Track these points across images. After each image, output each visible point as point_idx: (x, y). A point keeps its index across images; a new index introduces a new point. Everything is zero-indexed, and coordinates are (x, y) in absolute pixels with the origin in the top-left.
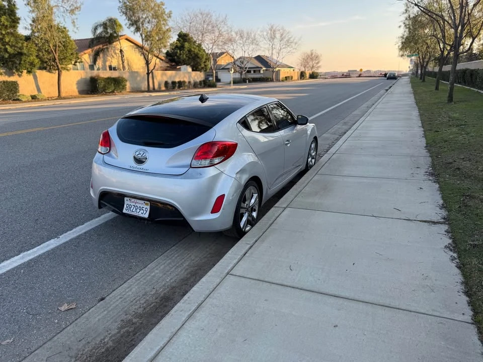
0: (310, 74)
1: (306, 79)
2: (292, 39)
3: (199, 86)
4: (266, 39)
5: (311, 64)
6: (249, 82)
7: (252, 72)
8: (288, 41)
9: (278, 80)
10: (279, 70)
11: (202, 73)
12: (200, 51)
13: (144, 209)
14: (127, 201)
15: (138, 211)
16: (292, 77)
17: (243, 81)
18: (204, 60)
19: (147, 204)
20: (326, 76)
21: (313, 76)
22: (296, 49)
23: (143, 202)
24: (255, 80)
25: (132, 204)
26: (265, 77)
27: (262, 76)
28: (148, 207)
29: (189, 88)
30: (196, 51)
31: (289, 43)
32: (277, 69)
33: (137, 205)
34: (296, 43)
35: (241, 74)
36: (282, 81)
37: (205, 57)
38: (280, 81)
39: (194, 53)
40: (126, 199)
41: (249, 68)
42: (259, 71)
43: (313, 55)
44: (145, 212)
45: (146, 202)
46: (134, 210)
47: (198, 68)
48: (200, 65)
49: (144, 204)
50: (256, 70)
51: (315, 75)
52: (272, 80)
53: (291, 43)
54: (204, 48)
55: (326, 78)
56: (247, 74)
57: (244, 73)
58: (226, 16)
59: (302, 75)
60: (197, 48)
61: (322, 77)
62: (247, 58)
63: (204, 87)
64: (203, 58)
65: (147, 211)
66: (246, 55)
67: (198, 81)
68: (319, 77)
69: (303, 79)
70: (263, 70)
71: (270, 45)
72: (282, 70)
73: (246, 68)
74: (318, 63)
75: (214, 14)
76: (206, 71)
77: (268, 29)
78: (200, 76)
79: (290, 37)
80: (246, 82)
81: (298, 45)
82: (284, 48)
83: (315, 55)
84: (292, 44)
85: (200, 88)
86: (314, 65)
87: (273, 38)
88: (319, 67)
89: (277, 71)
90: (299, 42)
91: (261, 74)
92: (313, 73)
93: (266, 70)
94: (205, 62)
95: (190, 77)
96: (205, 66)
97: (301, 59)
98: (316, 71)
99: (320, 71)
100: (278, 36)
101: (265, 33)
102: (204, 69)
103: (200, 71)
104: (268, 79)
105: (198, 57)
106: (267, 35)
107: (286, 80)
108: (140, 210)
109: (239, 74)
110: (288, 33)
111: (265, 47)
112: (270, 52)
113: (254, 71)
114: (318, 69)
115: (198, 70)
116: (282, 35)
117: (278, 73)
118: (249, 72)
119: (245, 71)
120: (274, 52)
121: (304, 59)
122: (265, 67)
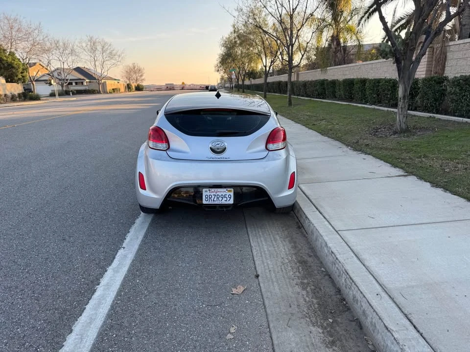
0: (135, 86)
1: (133, 92)
2: (114, 52)
3: (18, 99)
4: (87, 50)
5: (134, 76)
6: (73, 94)
7: (74, 84)
8: (111, 53)
9: (105, 92)
10: (105, 82)
11: (20, 84)
12: (14, 60)
13: (227, 196)
14: (205, 193)
15: (220, 199)
16: (119, 89)
17: (66, 93)
18: (20, 70)
19: (230, 191)
20: (151, 88)
21: (139, 88)
22: (120, 61)
23: (225, 190)
24: (79, 92)
25: (212, 194)
26: (90, 89)
27: (87, 88)
28: (232, 194)
29: (6, 102)
30: (10, 60)
31: (112, 55)
32: (103, 81)
33: (218, 194)
34: (119, 56)
35: (62, 86)
36: (110, 93)
37: (21, 67)
38: (107, 93)
39: (7, 63)
40: (204, 190)
41: (70, 80)
42: (82, 83)
43: (136, 69)
44: (228, 199)
45: (228, 189)
46: (215, 199)
47: (14, 79)
48: (17, 76)
49: (227, 191)
50: (79, 82)
51: (141, 87)
52: (99, 92)
53: (114, 55)
54: (19, 57)
55: (152, 91)
56: (69, 86)
57: (65, 84)
58: (40, 24)
59: (129, 87)
60: (10, 57)
61: (147, 89)
62: (67, 69)
63: (24, 100)
64: (19, 68)
65: (230, 198)
66: (66, 67)
67: (16, 93)
68: (144, 89)
69: (130, 91)
70: (86, 82)
71: (91, 57)
72: (108, 82)
73: (67, 80)
74: (141, 76)
75: (24, 20)
76: (24, 82)
77: (87, 41)
78: (18, 88)
79: (112, 49)
80: (69, 95)
81: (122, 58)
82: (107, 60)
83: (137, 69)
84: (116, 56)
85: (20, 101)
86: (138, 78)
87: (93, 50)
88: (143, 80)
89: (103, 83)
90: (123, 55)
91: (85, 86)
92: (138, 85)
93: (90, 82)
94: (22, 73)
95: (4, 90)
96: (23, 77)
97: (124, 72)
98: (140, 84)
99: (144, 84)
100: (99, 48)
101: (84, 45)
102: (23, 80)
103: (17, 82)
104: (95, 91)
105: (13, 67)
106: (86, 46)
107: (114, 92)
108: (223, 198)
109: (61, 87)
110: (110, 45)
111: (86, 58)
112: (93, 64)
113: (76, 83)
114: (142, 82)
115: (14, 81)
116: (103, 47)
117: (104, 85)
118: (70, 84)
119: (66, 83)
120: (97, 63)
121: (127, 72)
122: (88, 79)
